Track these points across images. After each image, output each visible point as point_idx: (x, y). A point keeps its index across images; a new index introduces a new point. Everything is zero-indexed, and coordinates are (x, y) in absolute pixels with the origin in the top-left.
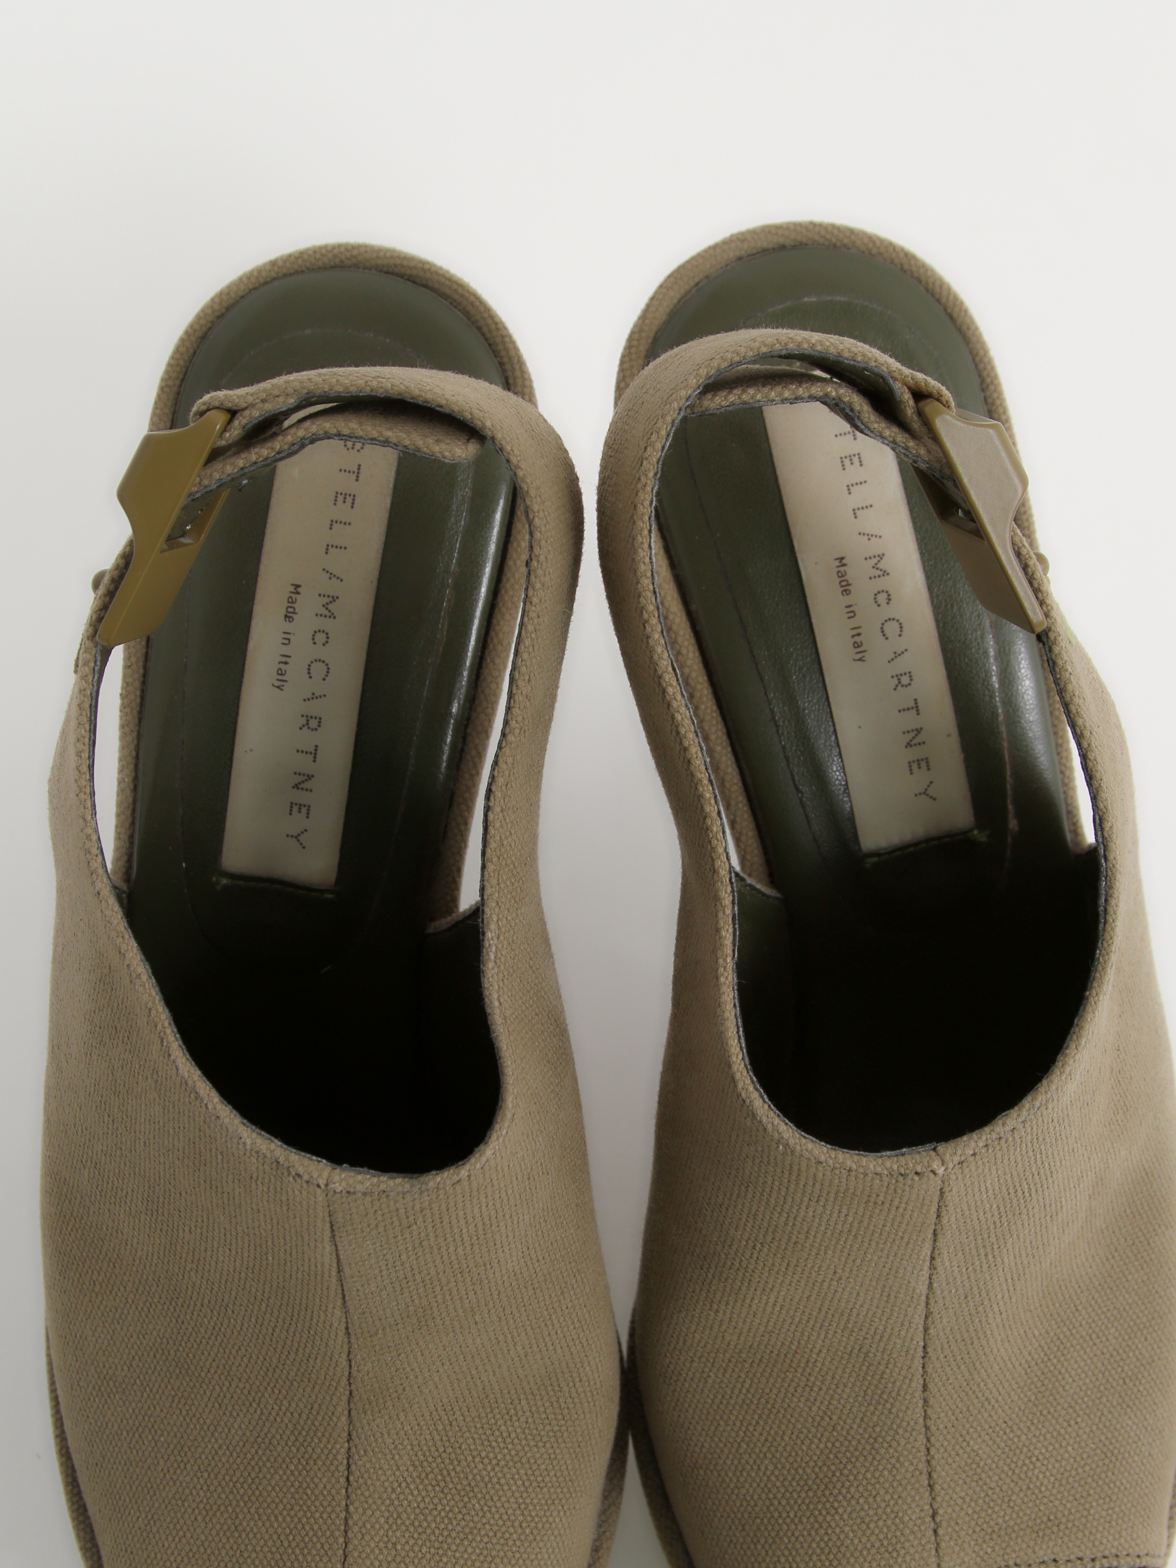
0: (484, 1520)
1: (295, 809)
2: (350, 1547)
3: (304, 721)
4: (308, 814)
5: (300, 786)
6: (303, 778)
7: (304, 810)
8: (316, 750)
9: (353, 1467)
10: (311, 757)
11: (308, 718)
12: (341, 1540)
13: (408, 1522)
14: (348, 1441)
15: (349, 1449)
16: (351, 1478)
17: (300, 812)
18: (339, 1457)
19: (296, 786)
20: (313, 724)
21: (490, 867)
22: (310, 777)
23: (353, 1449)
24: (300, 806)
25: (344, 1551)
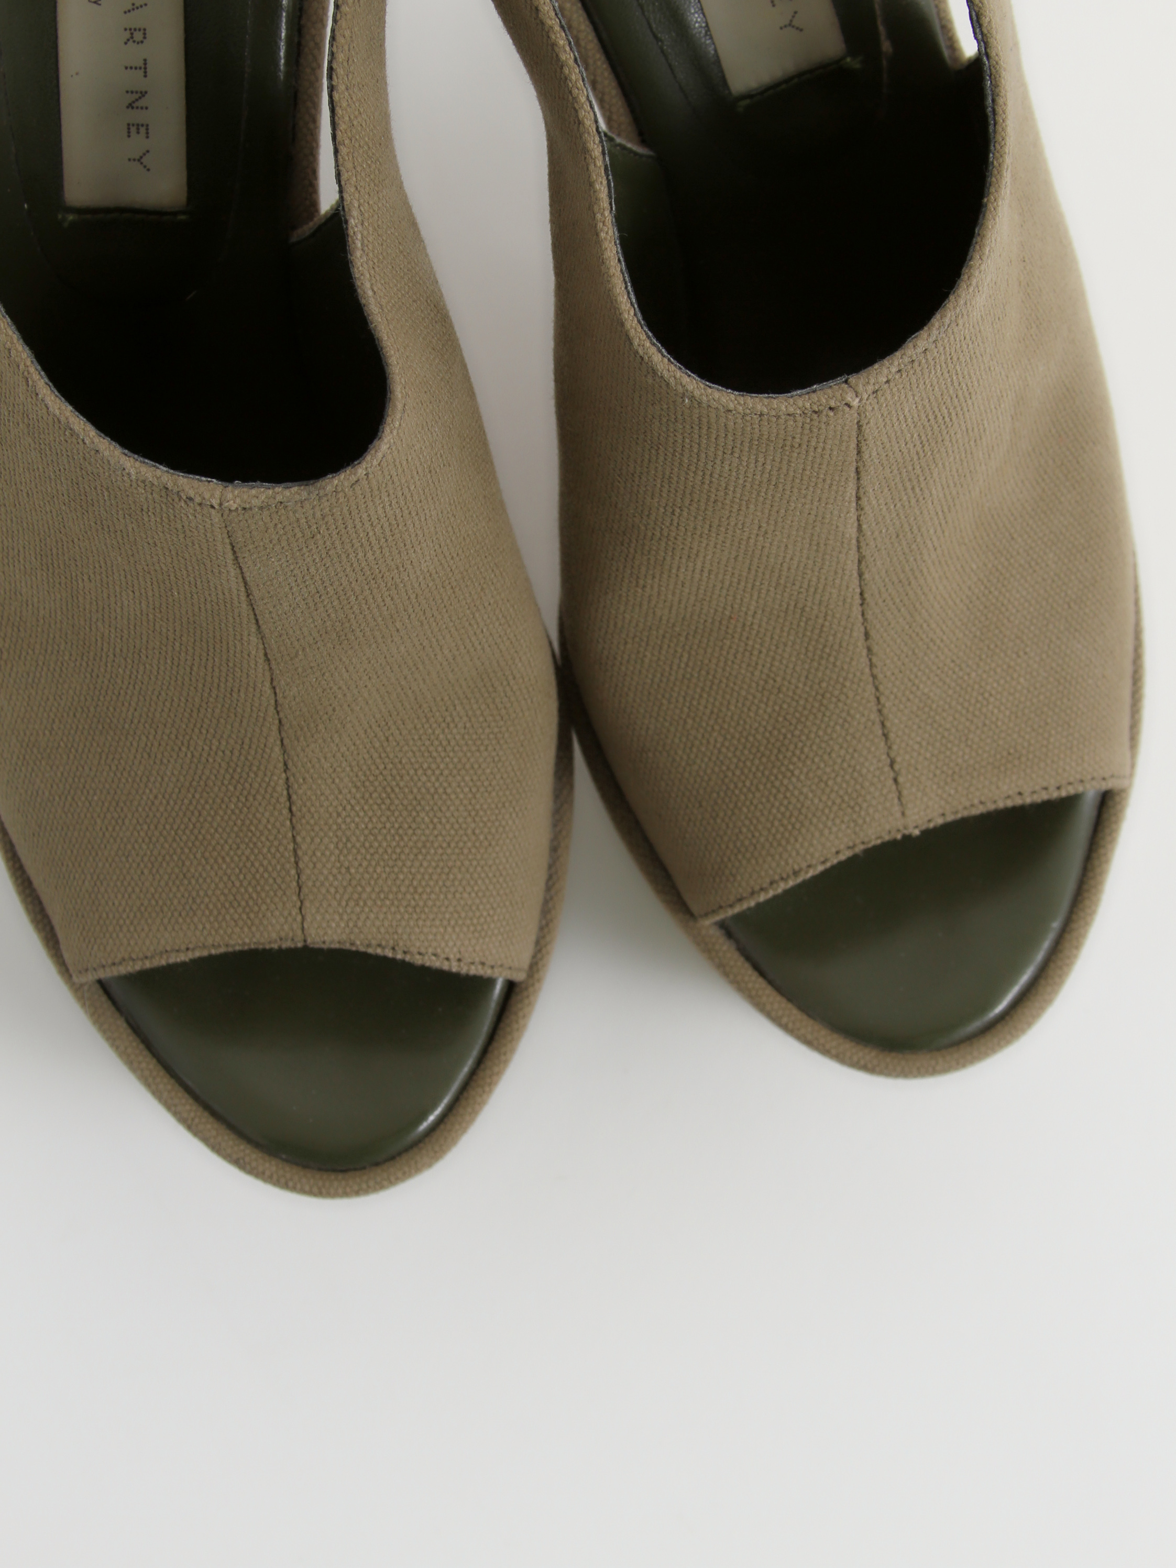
0: (436, 832)
1: (133, 129)
2: (303, 878)
3: (127, 35)
4: (147, 133)
5: (135, 105)
6: (137, 96)
7: (143, 130)
8: (145, 64)
9: (294, 797)
10: (141, 72)
11: (132, 31)
12: (293, 872)
13: (358, 845)
14: (285, 771)
15: (287, 779)
16: (294, 809)
17: (138, 133)
18: (279, 789)
19: (130, 106)
20: (138, 36)
21: (343, 150)
22: (143, 94)
23: (292, 779)
24: (138, 126)
25: (298, 882)
